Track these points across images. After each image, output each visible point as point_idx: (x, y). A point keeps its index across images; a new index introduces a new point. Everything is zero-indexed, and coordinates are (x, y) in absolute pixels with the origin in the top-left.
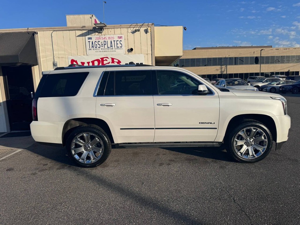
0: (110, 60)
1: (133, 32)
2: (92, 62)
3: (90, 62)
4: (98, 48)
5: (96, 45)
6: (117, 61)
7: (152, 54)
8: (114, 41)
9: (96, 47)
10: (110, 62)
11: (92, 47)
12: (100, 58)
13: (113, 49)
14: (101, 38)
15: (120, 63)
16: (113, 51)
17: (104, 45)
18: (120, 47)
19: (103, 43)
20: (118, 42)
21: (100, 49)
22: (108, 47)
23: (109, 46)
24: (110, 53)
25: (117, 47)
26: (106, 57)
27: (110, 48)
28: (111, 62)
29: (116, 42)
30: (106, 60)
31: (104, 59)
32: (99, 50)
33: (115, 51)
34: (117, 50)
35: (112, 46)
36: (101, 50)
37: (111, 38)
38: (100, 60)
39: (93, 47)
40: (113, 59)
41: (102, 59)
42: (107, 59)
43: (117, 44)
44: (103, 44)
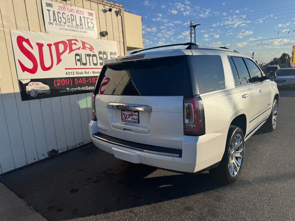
0: (80, 45)
1: (105, 11)
2: (54, 44)
3: (53, 45)
4: (62, 23)
5: (60, 17)
6: (89, 47)
7: (124, 43)
8: (84, 17)
9: (60, 21)
10: (80, 47)
11: (54, 20)
12: (67, 40)
13: (83, 28)
14: (66, 10)
15: (93, 50)
16: (83, 31)
17: (72, 20)
18: (91, 28)
19: (69, 17)
20: (89, 20)
21: (66, 25)
22: (77, 25)
23: (78, 23)
24: (79, 33)
25: (88, 27)
26: (75, 39)
27: (79, 26)
28: (82, 47)
29: (86, 19)
30: (75, 44)
31: (73, 42)
32: (64, 28)
33: (86, 32)
34: (88, 31)
35: (82, 24)
36: (68, 28)
37: (80, 12)
38: (67, 42)
39: (56, 20)
40: (84, 43)
41: (70, 41)
42: (76, 42)
43: (88, 23)
44: (69, 19)
